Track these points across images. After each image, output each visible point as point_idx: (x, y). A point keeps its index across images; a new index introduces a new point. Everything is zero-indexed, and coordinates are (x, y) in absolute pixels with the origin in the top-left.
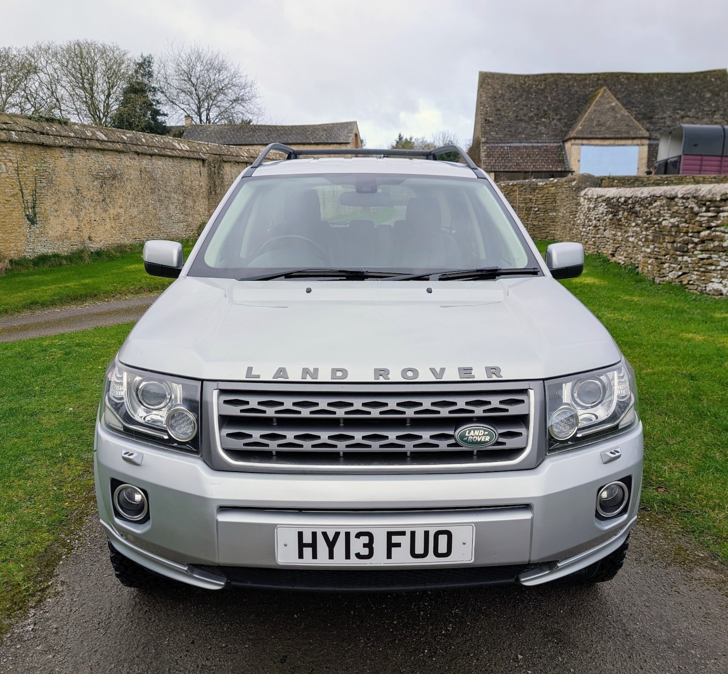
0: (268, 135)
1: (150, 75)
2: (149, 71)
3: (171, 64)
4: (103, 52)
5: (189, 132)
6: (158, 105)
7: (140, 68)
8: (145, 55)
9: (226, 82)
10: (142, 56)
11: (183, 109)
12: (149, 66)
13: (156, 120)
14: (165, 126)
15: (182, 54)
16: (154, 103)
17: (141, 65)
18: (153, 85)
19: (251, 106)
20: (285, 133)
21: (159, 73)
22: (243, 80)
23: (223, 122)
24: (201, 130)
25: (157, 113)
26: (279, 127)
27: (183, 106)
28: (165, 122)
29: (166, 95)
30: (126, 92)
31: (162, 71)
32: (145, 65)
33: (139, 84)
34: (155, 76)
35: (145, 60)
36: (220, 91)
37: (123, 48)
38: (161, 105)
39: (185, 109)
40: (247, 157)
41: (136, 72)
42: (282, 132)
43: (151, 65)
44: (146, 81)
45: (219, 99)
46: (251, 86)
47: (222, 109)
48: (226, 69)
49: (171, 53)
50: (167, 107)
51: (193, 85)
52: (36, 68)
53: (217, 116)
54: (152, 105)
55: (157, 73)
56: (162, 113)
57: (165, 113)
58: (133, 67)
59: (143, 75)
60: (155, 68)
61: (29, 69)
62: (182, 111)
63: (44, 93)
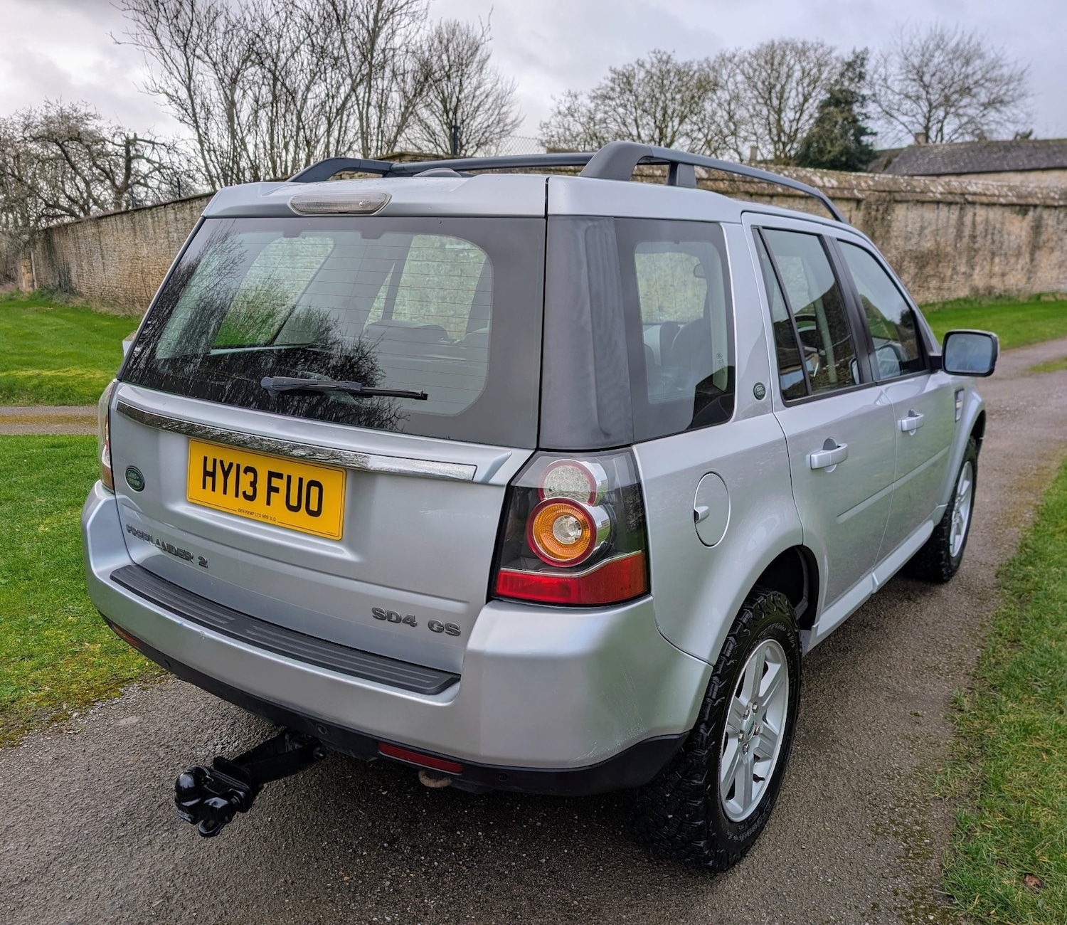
0: (1031, 155)
1: (861, 77)
2: (860, 73)
3: (897, 58)
4: (802, 53)
5: (903, 157)
6: (866, 121)
7: (847, 70)
8: (858, 50)
9: (978, 76)
10: (854, 52)
11: (903, 124)
12: (862, 65)
13: (858, 142)
14: (871, 150)
15: (916, 42)
16: (860, 118)
17: (850, 65)
18: (862, 93)
19: (1016, 111)
20: (1060, 151)
21: (875, 72)
22: (1006, 71)
23: (968, 138)
24: (921, 154)
25: (862, 131)
26: (1053, 141)
27: (904, 119)
28: (872, 145)
29: (880, 106)
30: (824, 105)
31: (881, 70)
32: (855, 67)
33: (841, 91)
34: (868, 78)
35: (857, 57)
36: (965, 91)
37: (829, 43)
38: (870, 120)
39: (906, 124)
40: (941, 193)
41: (842, 75)
42: (1056, 149)
43: (866, 62)
44: (852, 87)
45: (962, 103)
46: (1020, 80)
47: (965, 119)
48: (981, 56)
49: (899, 42)
50: (880, 123)
51: (925, 87)
52: (716, 84)
53: (956, 131)
54: (855, 121)
55: (871, 73)
56: (869, 131)
57: (874, 131)
58: (839, 68)
59: (851, 80)
60: (869, 66)
61: (707, 85)
62: (901, 127)
63: (721, 116)
